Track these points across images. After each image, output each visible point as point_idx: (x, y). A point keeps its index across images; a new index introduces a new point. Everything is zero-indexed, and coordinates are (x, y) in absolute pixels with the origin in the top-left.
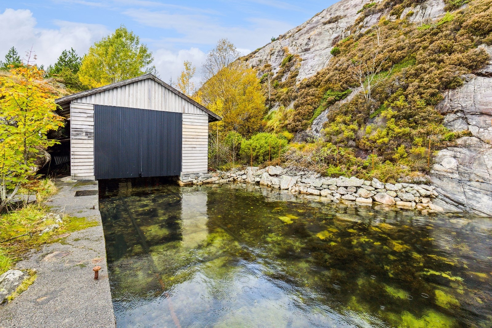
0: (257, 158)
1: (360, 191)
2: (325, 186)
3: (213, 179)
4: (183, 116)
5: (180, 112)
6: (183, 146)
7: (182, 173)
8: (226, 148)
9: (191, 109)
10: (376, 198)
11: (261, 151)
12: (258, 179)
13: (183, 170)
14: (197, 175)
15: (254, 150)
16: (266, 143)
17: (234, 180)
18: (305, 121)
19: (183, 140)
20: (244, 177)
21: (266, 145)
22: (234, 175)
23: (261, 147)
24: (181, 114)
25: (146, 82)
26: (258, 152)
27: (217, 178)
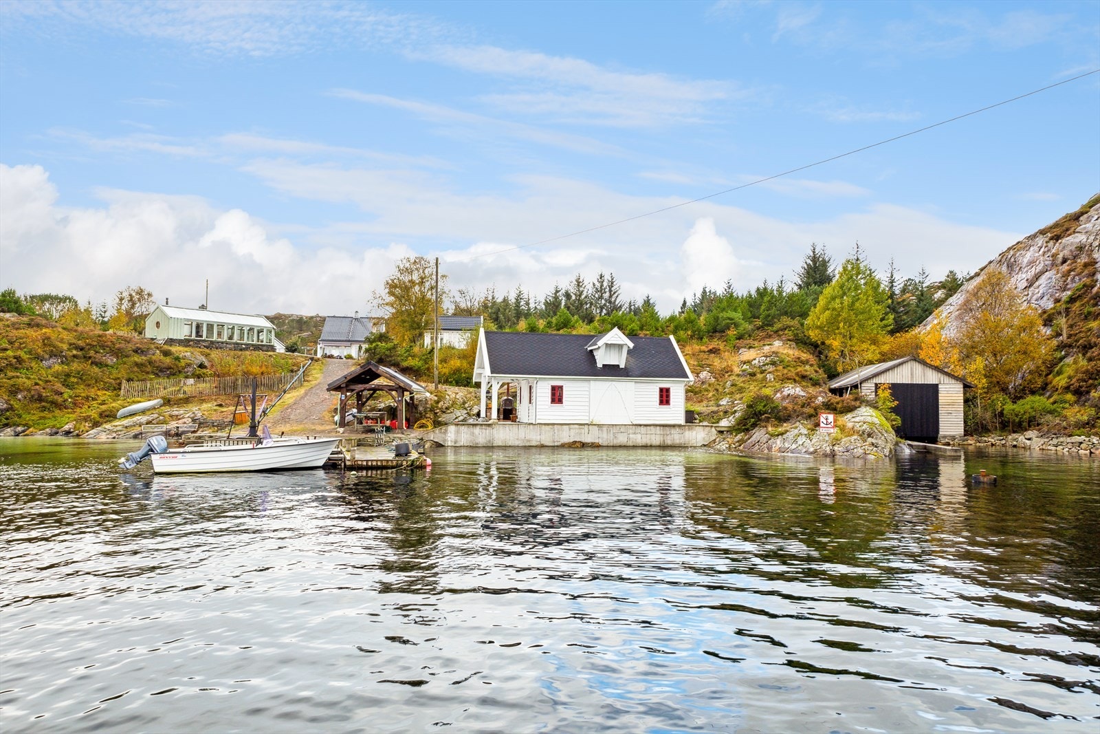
0: (1020, 424)
1: (1082, 445)
2: (1059, 443)
3: (970, 442)
4: (939, 387)
5: (937, 383)
6: (940, 412)
7: (939, 435)
8: (988, 415)
9: (947, 379)
10: (1092, 450)
11: (1025, 417)
12: (1015, 443)
13: (940, 433)
14: (953, 438)
15: (1017, 415)
16: (1032, 408)
17: (992, 445)
18: (1091, 381)
19: (940, 406)
20: (1003, 442)
21: (1030, 410)
22: (993, 440)
23: (1025, 412)
24: (938, 385)
25: (909, 363)
26: (1021, 418)
27: (974, 441)
